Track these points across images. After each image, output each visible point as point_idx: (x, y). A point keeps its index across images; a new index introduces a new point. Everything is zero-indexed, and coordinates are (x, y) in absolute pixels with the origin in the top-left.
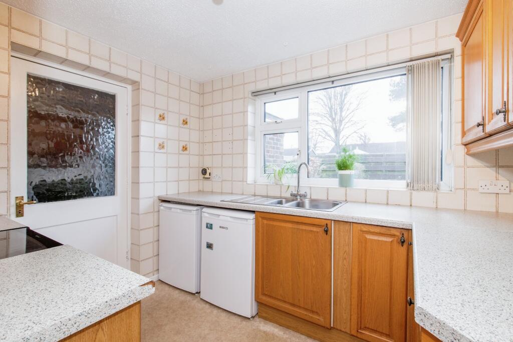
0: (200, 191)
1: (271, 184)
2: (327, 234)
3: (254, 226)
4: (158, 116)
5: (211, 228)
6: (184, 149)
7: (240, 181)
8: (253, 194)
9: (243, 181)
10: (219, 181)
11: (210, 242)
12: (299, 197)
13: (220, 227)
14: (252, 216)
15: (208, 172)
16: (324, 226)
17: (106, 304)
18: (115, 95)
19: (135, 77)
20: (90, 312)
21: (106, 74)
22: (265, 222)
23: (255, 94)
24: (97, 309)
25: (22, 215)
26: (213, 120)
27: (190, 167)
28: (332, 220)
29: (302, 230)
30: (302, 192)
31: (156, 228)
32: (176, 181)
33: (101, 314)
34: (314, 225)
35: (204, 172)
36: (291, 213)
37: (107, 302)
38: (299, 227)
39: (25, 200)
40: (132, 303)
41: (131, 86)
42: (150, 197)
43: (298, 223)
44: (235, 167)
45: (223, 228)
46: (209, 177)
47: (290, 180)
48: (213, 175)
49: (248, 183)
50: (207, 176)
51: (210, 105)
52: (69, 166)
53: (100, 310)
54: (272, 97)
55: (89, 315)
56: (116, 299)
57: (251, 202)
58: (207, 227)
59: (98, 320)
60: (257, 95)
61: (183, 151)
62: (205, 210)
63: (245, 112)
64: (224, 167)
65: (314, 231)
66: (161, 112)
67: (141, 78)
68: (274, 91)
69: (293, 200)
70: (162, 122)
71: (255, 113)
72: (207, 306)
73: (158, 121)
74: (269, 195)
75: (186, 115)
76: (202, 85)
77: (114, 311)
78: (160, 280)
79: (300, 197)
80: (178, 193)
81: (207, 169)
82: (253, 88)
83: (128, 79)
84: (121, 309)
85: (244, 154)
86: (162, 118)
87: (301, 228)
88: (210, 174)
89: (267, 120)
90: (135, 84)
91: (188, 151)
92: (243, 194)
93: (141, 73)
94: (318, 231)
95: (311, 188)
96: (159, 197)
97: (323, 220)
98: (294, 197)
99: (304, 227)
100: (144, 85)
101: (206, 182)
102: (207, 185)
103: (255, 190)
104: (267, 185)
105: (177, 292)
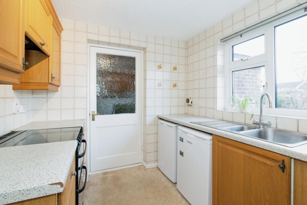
0: (186, 113)
1: (237, 111)
2: (283, 171)
3: (211, 145)
4: (157, 67)
5: (182, 141)
6: (175, 86)
7: (211, 108)
8: (222, 119)
9: (213, 108)
10: (198, 108)
11: (182, 151)
12: (261, 126)
13: (188, 142)
14: (209, 137)
15: (190, 101)
16: (279, 162)
17: (19, 192)
18: (135, 58)
19: (143, 45)
20: (6, 195)
21: (129, 47)
22: (220, 144)
23: (223, 40)
24: (12, 194)
25: (94, 120)
26: (193, 65)
27: (171, 98)
28: (291, 158)
29: (255, 160)
30: (265, 121)
31: (156, 135)
32: (169, 106)
33: (15, 198)
34: (267, 158)
35: (188, 101)
36: (242, 141)
37: (20, 191)
38: (251, 156)
39: (96, 113)
40: (42, 195)
41: (143, 51)
42: (153, 116)
43: (250, 152)
44: (208, 98)
45: (189, 142)
46: (191, 104)
47: (253, 109)
48: (194, 103)
49: (217, 110)
50: (190, 103)
51: (192, 55)
52: (113, 97)
53: (15, 195)
54: (239, 39)
55: (6, 197)
56: (28, 190)
57: (212, 126)
58: (180, 140)
59: (12, 202)
60: (226, 41)
61: (174, 87)
62: (180, 127)
63: (215, 56)
64: (200, 98)
65: (267, 164)
66: (159, 64)
67: (147, 45)
68: (240, 34)
69: (255, 128)
70: (160, 70)
71: (224, 56)
72: (180, 196)
73: (157, 70)
74: (234, 121)
75: (176, 64)
76: (187, 43)
77: (26, 199)
78: (158, 167)
79: (263, 125)
80: (171, 114)
81: (190, 99)
82: (221, 36)
83: (140, 47)
84: (32, 198)
85: (215, 88)
86: (160, 67)
87: (253, 157)
88: (191, 102)
89: (235, 59)
90: (144, 49)
91: (177, 87)
92: (213, 118)
93: (147, 42)
94: (273, 165)
95: (276, 118)
96: (158, 116)
97: (279, 155)
98: (257, 125)
99: (256, 158)
100: (148, 49)
101: (190, 108)
102: (190, 110)
103: (223, 116)
104: (233, 113)
105: (165, 178)
